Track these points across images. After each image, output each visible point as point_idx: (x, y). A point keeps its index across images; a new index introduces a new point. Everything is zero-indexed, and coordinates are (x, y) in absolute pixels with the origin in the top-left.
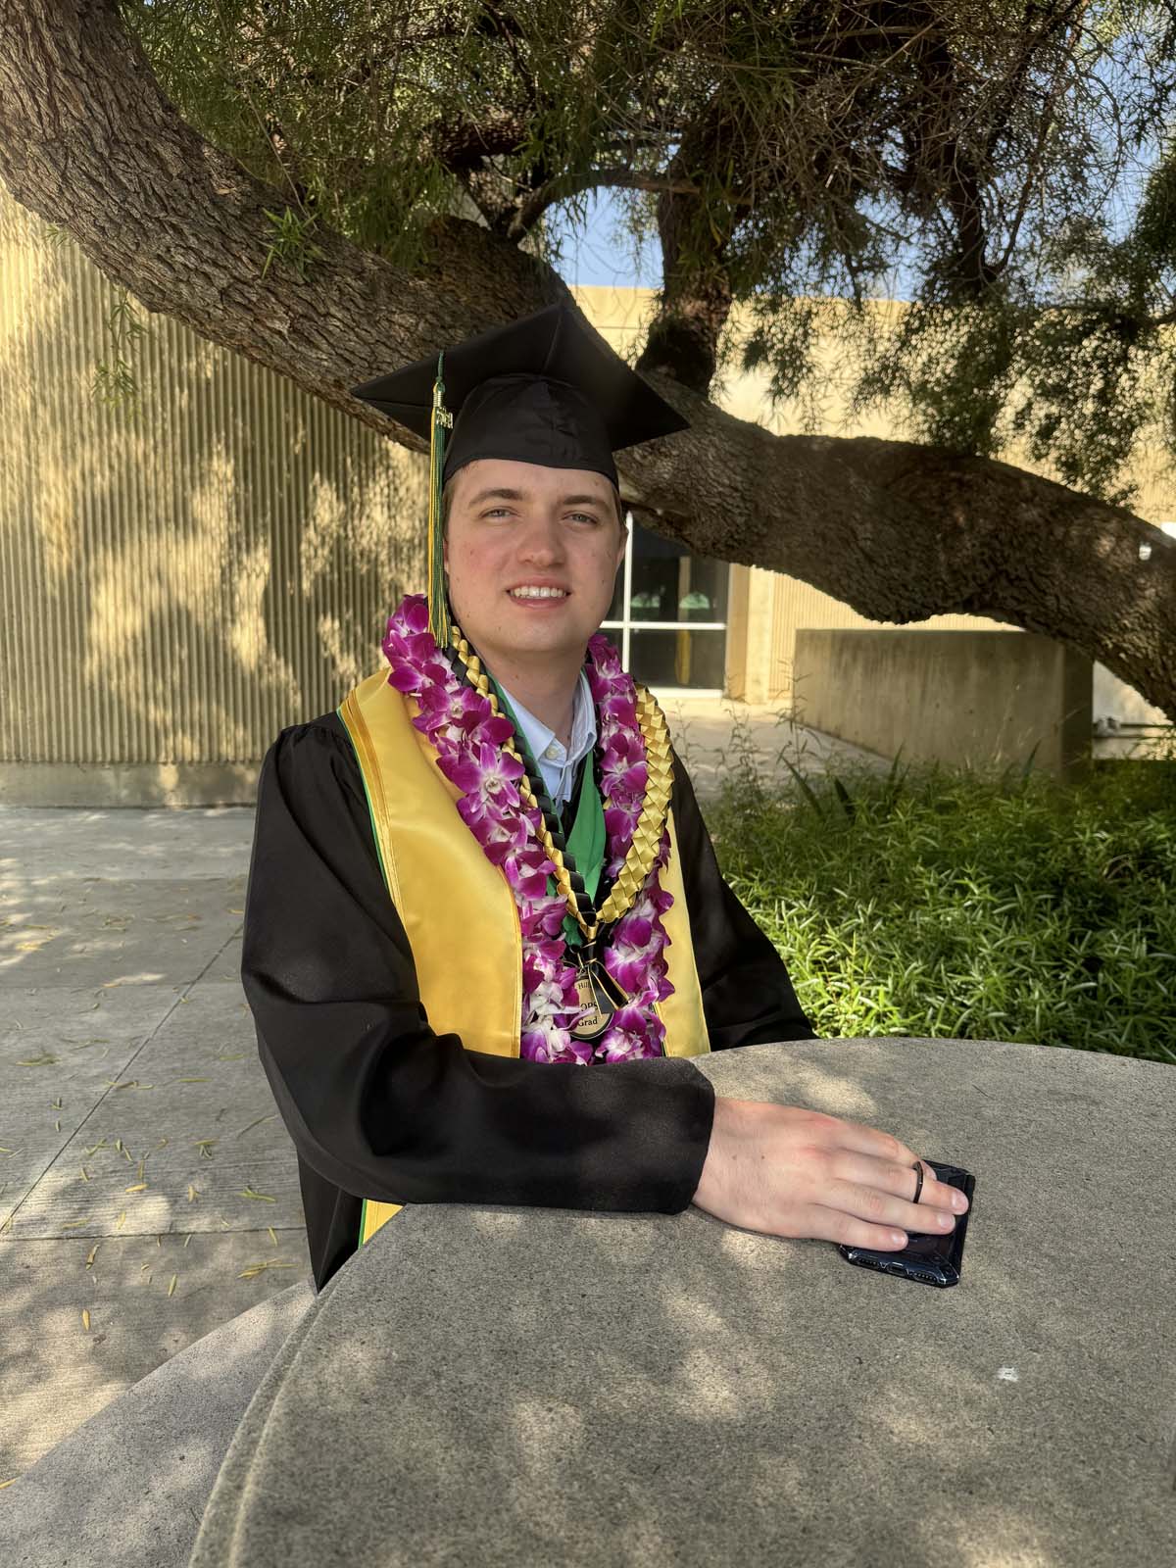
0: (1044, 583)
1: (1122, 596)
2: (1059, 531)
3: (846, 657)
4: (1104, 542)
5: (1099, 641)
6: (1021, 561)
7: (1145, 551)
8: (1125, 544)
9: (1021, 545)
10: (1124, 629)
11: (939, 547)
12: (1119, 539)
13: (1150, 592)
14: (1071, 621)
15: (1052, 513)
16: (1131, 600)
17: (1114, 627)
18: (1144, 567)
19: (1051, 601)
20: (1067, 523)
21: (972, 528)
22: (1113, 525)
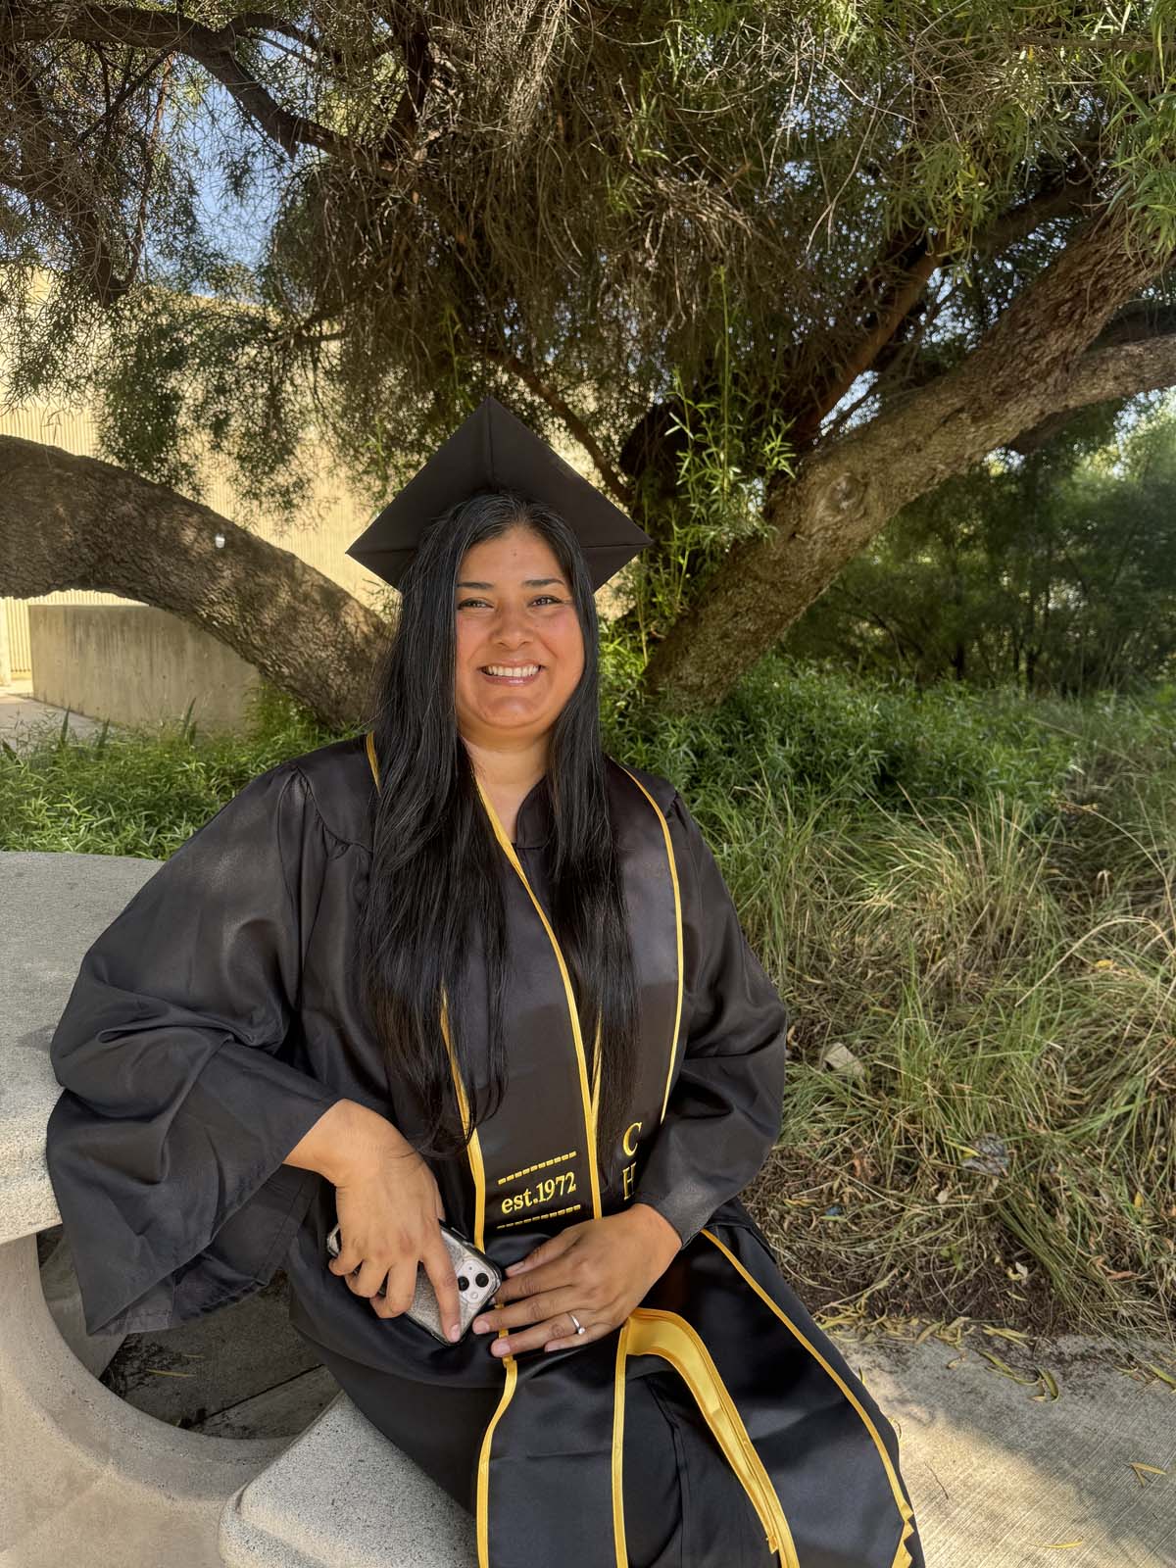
0: (146, 566)
1: (206, 575)
2: (152, 522)
3: (80, 633)
4: (188, 532)
5: (196, 612)
6: (123, 546)
7: (220, 541)
8: (205, 534)
9: (121, 533)
10: (212, 603)
11: (39, 534)
12: (200, 530)
13: (227, 573)
14: (171, 595)
15: (144, 507)
16: (213, 579)
17: (205, 600)
18: (221, 553)
19: (153, 580)
20: (158, 516)
21: (73, 518)
22: (195, 519)
